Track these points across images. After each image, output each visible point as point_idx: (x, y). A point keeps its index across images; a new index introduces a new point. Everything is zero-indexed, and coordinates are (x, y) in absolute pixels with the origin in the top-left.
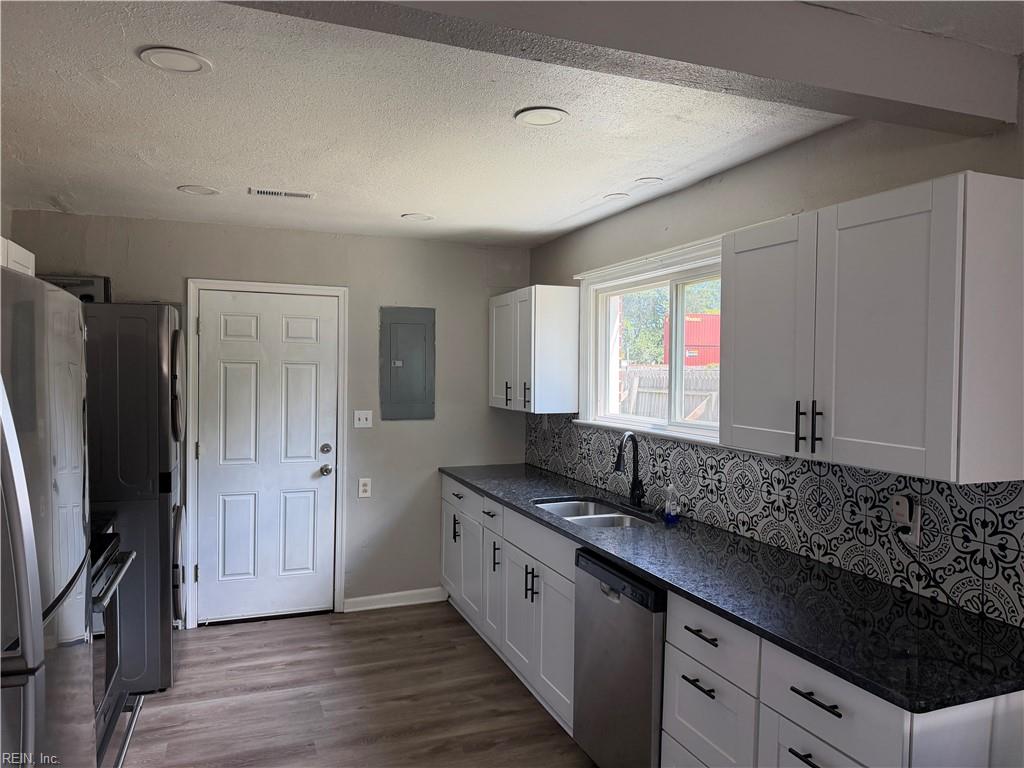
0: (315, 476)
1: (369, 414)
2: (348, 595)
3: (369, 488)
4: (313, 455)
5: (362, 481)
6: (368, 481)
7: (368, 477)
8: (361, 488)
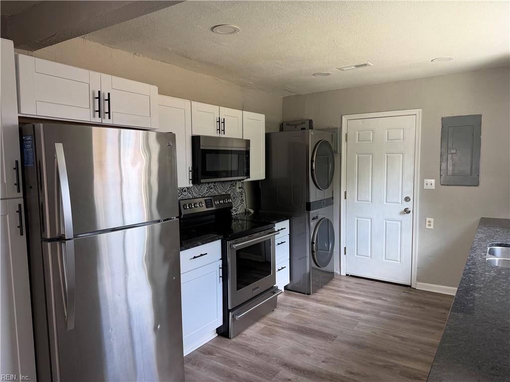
0: (401, 213)
1: (433, 181)
2: (418, 280)
3: (432, 224)
4: (400, 202)
5: (428, 219)
6: (432, 220)
7: (432, 218)
8: (427, 223)
